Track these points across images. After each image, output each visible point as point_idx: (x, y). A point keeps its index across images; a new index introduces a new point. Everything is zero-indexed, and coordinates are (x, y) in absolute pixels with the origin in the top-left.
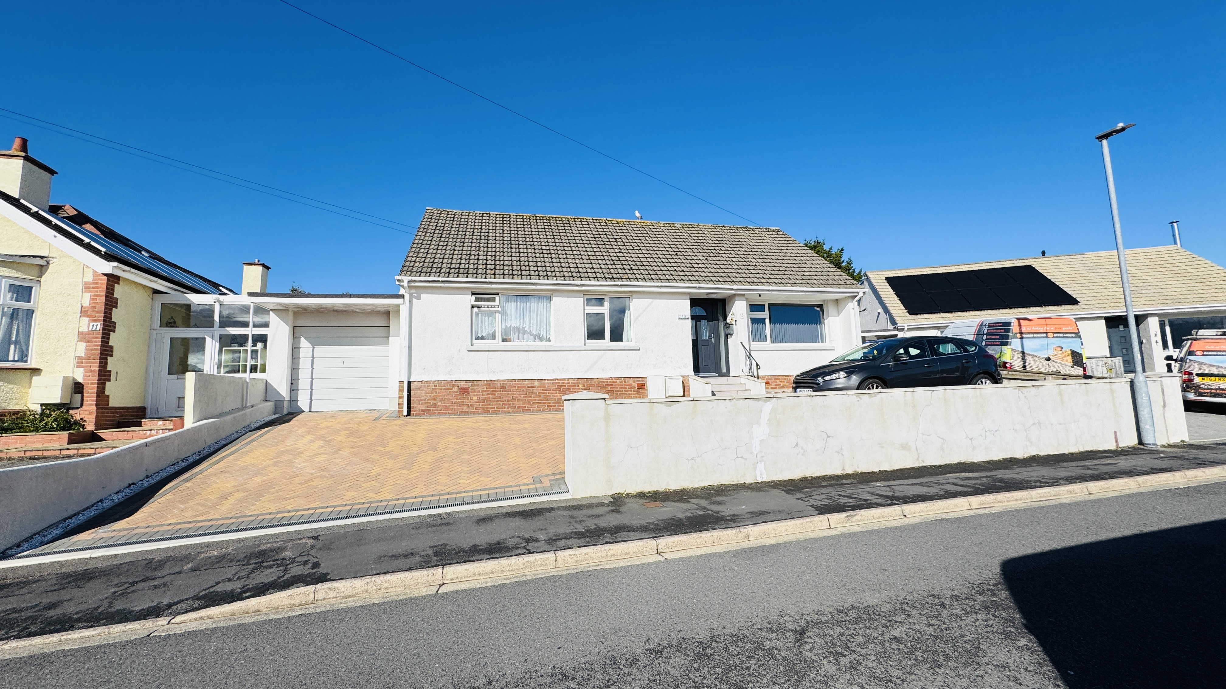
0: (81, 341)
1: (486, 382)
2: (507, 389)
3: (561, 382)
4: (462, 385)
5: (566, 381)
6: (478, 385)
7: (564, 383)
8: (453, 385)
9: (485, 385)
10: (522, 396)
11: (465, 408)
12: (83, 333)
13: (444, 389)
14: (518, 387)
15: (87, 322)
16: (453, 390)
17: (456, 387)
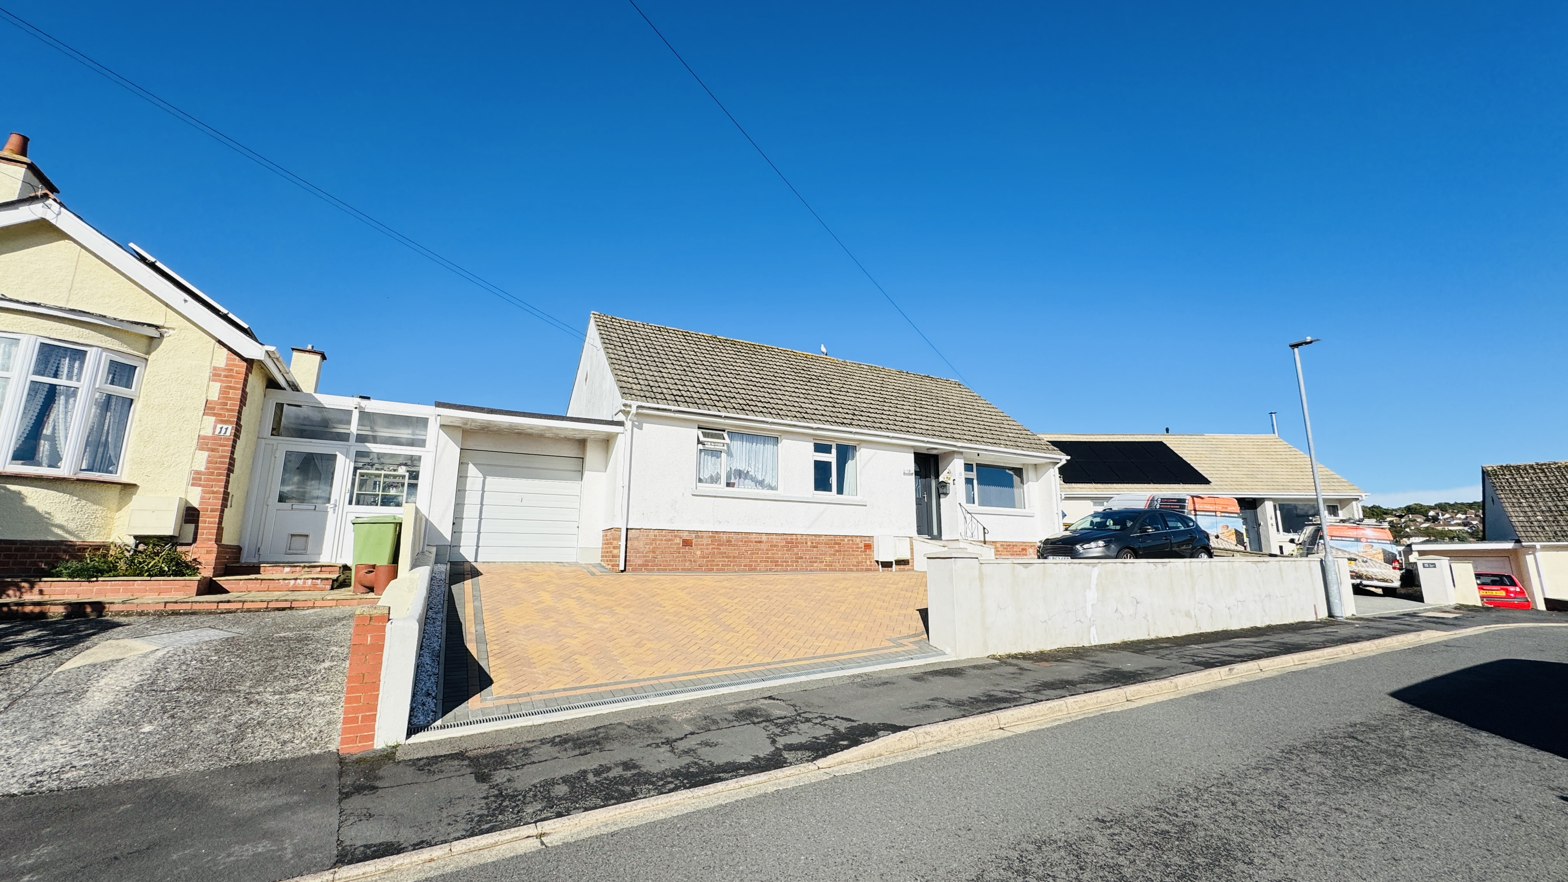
0: (201, 449)
1: (711, 534)
2: (733, 543)
3: (789, 538)
4: (685, 536)
5: (794, 537)
6: (702, 537)
7: (792, 539)
8: (676, 536)
9: (710, 537)
10: (749, 552)
11: (687, 564)
12: (205, 438)
13: (665, 540)
14: (745, 541)
15: (212, 424)
16: (675, 541)
17: (678, 539)
